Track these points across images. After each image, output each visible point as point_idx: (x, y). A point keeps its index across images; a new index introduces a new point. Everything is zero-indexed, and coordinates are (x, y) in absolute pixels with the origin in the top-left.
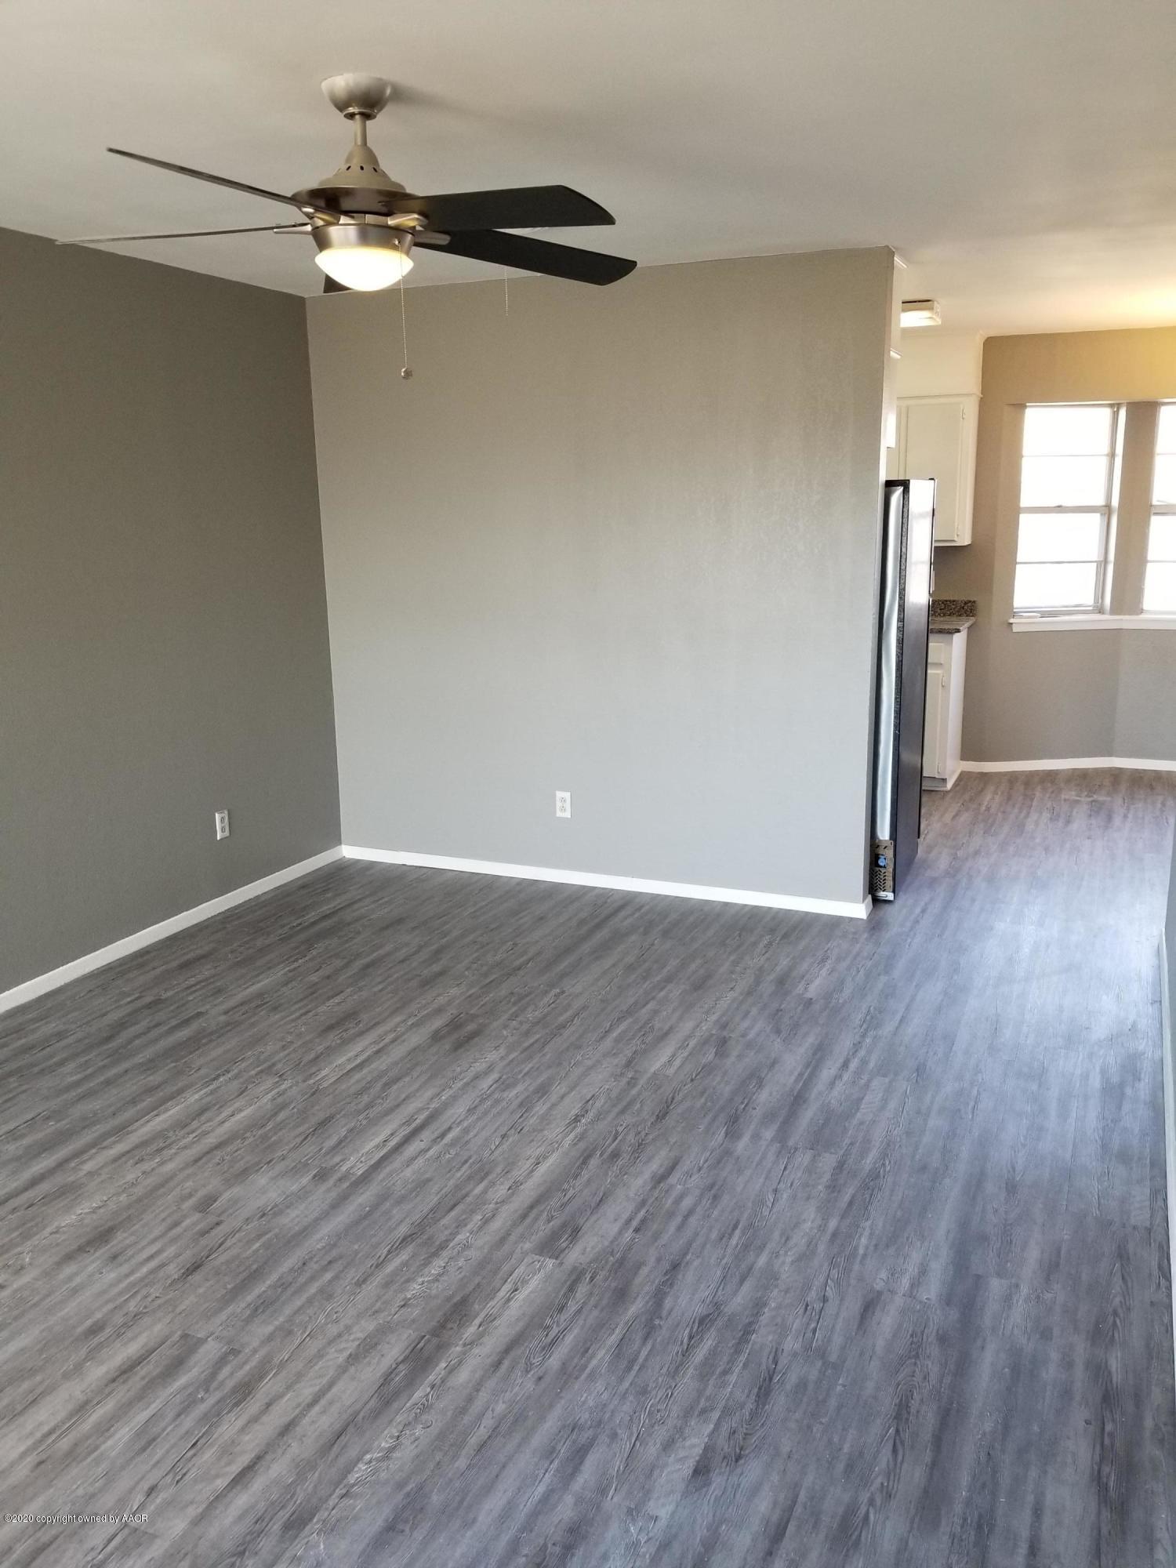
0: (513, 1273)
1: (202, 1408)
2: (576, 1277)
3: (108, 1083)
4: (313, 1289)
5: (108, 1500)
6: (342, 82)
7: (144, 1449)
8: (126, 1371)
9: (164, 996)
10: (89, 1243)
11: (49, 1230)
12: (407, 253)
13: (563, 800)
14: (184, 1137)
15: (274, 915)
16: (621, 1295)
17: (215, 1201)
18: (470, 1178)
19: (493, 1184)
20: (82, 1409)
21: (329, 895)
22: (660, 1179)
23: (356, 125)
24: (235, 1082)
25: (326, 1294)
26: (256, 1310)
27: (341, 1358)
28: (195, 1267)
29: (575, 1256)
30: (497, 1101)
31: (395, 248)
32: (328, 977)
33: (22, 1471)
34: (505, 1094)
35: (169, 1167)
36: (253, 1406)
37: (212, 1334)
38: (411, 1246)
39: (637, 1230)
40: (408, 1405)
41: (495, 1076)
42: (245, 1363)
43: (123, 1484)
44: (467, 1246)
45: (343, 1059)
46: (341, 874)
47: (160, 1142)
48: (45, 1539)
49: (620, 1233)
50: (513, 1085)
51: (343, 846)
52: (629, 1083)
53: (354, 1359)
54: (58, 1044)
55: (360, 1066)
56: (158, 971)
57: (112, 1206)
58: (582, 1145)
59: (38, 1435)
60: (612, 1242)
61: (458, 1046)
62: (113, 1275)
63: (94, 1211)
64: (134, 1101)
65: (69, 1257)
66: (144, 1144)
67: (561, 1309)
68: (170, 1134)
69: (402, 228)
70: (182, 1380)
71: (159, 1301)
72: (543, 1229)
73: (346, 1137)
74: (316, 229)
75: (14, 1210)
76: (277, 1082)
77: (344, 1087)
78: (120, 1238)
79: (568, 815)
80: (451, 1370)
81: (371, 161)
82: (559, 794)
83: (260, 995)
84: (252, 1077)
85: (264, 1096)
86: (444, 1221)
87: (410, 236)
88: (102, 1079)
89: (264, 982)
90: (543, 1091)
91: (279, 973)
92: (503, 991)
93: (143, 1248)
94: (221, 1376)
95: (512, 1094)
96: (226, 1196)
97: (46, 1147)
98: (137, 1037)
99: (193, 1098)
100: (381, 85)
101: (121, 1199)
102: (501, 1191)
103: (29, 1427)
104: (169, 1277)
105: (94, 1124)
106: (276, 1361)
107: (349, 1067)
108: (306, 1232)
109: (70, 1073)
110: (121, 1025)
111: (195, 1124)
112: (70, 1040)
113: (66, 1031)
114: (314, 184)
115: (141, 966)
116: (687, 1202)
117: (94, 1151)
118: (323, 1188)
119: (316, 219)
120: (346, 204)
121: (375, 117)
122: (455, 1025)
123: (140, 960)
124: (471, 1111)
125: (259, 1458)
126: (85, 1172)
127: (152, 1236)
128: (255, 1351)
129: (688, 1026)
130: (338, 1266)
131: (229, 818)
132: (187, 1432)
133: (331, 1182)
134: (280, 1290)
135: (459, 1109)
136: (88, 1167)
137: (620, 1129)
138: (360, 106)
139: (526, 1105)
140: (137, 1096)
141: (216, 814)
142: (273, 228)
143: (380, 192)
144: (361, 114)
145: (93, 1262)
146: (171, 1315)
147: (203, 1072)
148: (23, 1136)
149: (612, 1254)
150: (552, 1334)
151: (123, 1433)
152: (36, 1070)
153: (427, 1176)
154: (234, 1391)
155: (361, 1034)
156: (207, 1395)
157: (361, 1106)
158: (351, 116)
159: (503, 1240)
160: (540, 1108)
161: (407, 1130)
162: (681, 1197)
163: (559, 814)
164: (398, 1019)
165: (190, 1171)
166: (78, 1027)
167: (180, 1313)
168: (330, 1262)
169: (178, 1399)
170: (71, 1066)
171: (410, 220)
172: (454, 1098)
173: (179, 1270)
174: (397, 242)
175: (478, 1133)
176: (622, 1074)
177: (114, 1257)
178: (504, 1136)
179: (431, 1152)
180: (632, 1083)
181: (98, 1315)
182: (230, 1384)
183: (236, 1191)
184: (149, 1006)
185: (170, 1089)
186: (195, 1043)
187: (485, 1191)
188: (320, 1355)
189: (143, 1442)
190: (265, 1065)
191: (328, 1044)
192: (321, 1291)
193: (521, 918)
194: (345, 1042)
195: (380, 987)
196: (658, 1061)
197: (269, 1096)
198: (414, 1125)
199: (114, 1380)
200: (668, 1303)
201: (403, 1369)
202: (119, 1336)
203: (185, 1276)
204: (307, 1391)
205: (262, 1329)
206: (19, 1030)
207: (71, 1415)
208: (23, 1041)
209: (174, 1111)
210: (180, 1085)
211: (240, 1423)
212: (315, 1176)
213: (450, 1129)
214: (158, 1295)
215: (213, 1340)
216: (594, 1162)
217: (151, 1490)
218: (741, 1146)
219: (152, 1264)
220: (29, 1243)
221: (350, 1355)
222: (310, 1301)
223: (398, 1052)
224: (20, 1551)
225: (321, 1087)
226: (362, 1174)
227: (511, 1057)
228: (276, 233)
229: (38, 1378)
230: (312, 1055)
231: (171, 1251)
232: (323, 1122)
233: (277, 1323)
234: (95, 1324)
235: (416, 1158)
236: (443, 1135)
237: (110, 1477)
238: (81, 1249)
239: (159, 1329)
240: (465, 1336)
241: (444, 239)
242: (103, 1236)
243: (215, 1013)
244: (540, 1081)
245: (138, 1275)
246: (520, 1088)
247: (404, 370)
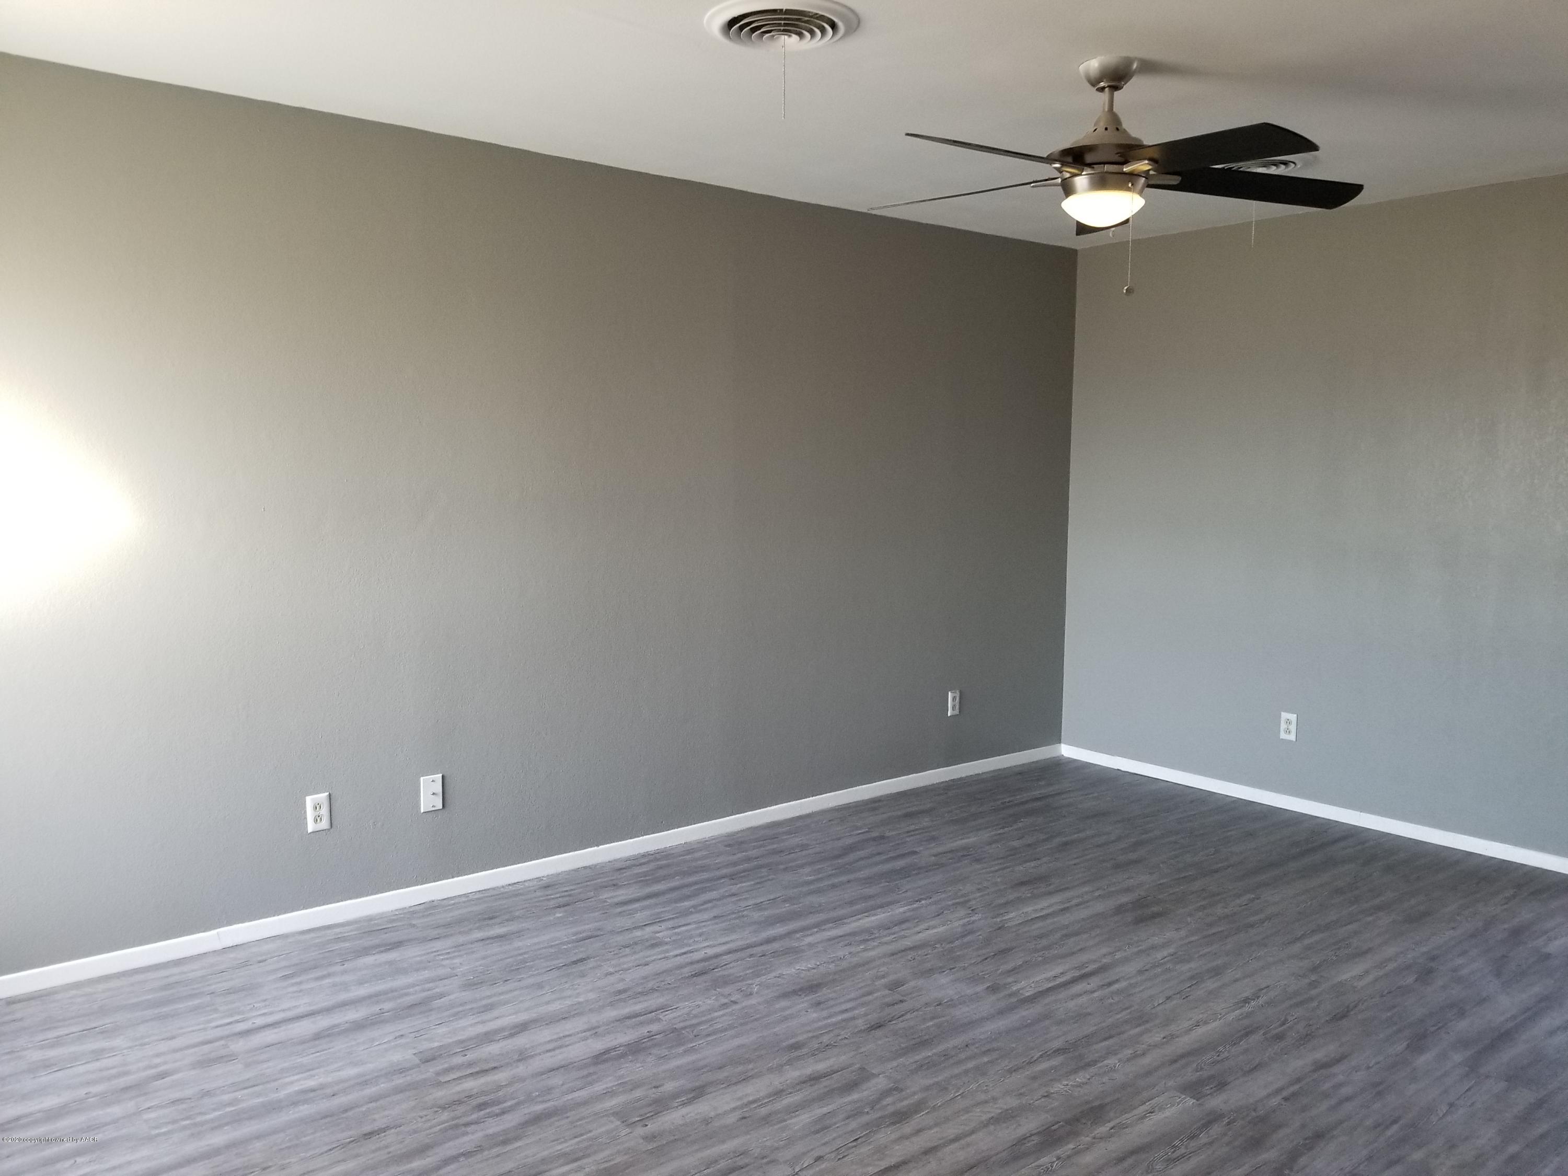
0: (1152, 1099)
1: (865, 1119)
2: (1213, 1118)
3: (834, 886)
4: (970, 1065)
5: (788, 1154)
6: (1094, 65)
7: (817, 1132)
8: (814, 1079)
9: (887, 834)
10: (801, 989)
11: (774, 974)
12: (1141, 193)
13: (1288, 722)
14: (885, 936)
15: (991, 790)
16: (1256, 1144)
17: (903, 985)
18: (1126, 1022)
19: (1148, 1031)
20: (778, 1093)
21: (1042, 783)
22: (1321, 1066)
23: (1105, 96)
24: (934, 907)
25: (981, 1071)
26: (922, 1066)
27: (985, 1117)
28: (879, 1026)
29: (1217, 1102)
30: (1169, 970)
31: (1129, 189)
32: (1029, 845)
33: (732, 1119)
34: (1178, 967)
35: (872, 954)
36: (907, 1128)
37: (883, 1073)
38: (1062, 1057)
39: (1286, 1099)
40: (1033, 1165)
41: (1171, 950)
42: (906, 1098)
43: (799, 1148)
44: (1113, 1069)
45: (1029, 910)
46: (1058, 767)
47: (866, 936)
48: (741, 1163)
49: (1269, 1096)
50: (1189, 961)
51: (1062, 745)
52: (1310, 984)
53: (996, 1120)
54: (800, 853)
55: (1043, 918)
56: (885, 816)
57: (822, 969)
58: (1246, 1022)
59: (745, 1101)
60: (1257, 1101)
61: (1140, 921)
62: (815, 1015)
63: (809, 970)
64: (851, 903)
65: (785, 995)
66: (853, 934)
67: (1193, 1137)
68: (876, 932)
69: (1136, 173)
70: (855, 1096)
71: (846, 1041)
72: (1190, 1075)
73: (1021, 966)
74: (1064, 180)
75: (751, 956)
76: (970, 914)
77: (1026, 929)
78: (825, 993)
79: (1292, 737)
80: (1077, 1152)
81: (1114, 122)
82: (1285, 715)
83: (965, 848)
84: (949, 906)
85: (956, 921)
86: (1095, 1047)
87: (1144, 179)
88: (830, 883)
89: (971, 840)
90: (1216, 972)
91: (985, 835)
92: (1197, 885)
93: (841, 1003)
94: (885, 1103)
95: (1185, 967)
96: (912, 984)
97: (781, 919)
98: (862, 859)
99: (899, 910)
100: (1128, 62)
101: (830, 967)
102: (1157, 1037)
103: (739, 1094)
104: (856, 1027)
105: (818, 912)
106: (931, 1104)
107: (1034, 916)
108: (972, 1024)
109: (806, 874)
110: (851, 849)
111: (896, 929)
112: (810, 851)
113: (807, 845)
114: (1067, 145)
115: (874, 809)
116: (1346, 1091)
117: (816, 930)
118: (993, 998)
119: (1064, 173)
120: (1089, 158)
121: (1122, 88)
122: (1140, 904)
123: (873, 805)
124: (1140, 972)
125: (904, 1163)
126: (806, 943)
127: (849, 997)
128: (915, 1093)
129: (1390, 951)
130: (995, 1055)
131: (960, 698)
132: (852, 1131)
133: (1002, 994)
134: (943, 1058)
135: (1130, 969)
136: (809, 939)
137: (1290, 1018)
138: (1107, 81)
139: (1196, 979)
140: (855, 900)
141: (950, 693)
142: (1031, 183)
143: (1119, 146)
144: (1109, 86)
145: (802, 1003)
146: (853, 1053)
147: (909, 894)
148: (765, 909)
149: (1255, 1110)
150: (1178, 1153)
151: (804, 1118)
152: (782, 867)
153: (1089, 1010)
154: (894, 1114)
155: (1050, 893)
156: (872, 1111)
157: (1039, 947)
158: (1102, 89)
159: (1149, 1073)
160: (1211, 985)
161: (1077, 973)
162: (1340, 1085)
163: (1283, 736)
164: (1086, 889)
165: (886, 960)
166: (817, 844)
167: (861, 1053)
168: (989, 1050)
169: (849, 1108)
170: (807, 870)
171: (1143, 166)
172: (1126, 960)
173: (866, 1025)
174: (1130, 185)
175: (1143, 990)
176: (1304, 976)
177: (819, 1004)
178: (1168, 998)
179: (1096, 995)
180: (1313, 985)
181: (800, 1038)
182: (891, 1109)
183: (921, 982)
184: (874, 839)
185: (879, 901)
186: (904, 873)
187: (1141, 1034)
188: (967, 1110)
189: (818, 1127)
190: (962, 900)
191: (1020, 895)
192: (977, 1068)
193: (1229, 831)
194: (1035, 897)
195: (1073, 862)
196: (1349, 973)
197: (961, 922)
198: (1083, 972)
199: (804, 1082)
200: (1303, 1161)
201: (1036, 1139)
202: (813, 1055)
203: (869, 1030)
204: (951, 1131)
205: (920, 1081)
206: (774, 837)
207: (769, 1096)
208: (775, 846)
209: (880, 917)
210: (889, 899)
211: (893, 1137)
212: (988, 987)
213: (1117, 981)
214: (847, 1037)
215: (883, 1077)
216: (1256, 1038)
217: (819, 1159)
218: (1423, 1060)
219: (845, 1016)
220: (758, 979)
221: (993, 1117)
222: (966, 1072)
223: (1084, 913)
224: (722, 1164)
225: (1006, 926)
226: (1029, 996)
227: (1193, 939)
228: (1033, 187)
229: (751, 1066)
230: (1002, 901)
231: (863, 1010)
232: (1002, 951)
233: (936, 1080)
234: (797, 1043)
235: (1081, 995)
236: (1110, 984)
237: (790, 1142)
238: (795, 992)
239: (843, 1059)
240: (1096, 1132)
241: (1175, 180)
242: (812, 987)
243: (926, 854)
244: (1215, 964)
245: (833, 1020)
246: (1193, 965)
247: (1126, 288)
